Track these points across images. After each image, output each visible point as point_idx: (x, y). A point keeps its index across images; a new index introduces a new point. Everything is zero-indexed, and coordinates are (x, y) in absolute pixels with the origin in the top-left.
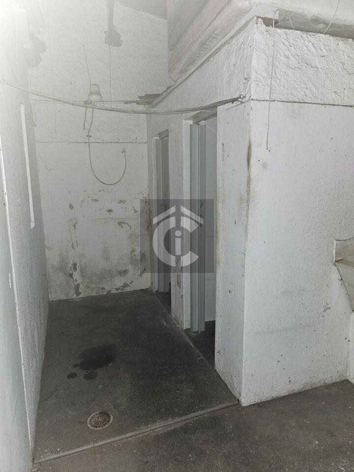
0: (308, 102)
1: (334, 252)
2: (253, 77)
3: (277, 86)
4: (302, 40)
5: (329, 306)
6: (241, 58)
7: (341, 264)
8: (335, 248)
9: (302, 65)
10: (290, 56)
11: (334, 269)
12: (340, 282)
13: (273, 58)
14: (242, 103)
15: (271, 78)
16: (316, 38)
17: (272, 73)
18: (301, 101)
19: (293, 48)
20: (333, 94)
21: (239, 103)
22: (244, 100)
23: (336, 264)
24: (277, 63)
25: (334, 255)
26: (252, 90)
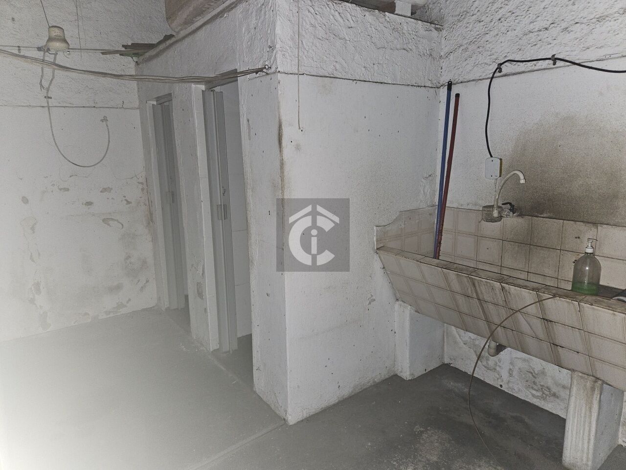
0: (338, 77)
1: (375, 239)
2: (278, 46)
3: (304, 58)
4: (327, 7)
5: (374, 298)
6: (263, 22)
7: (382, 252)
8: (375, 235)
9: (330, 36)
10: (317, 25)
11: (376, 257)
12: (383, 270)
13: (299, 26)
14: (267, 74)
15: (298, 48)
16: (342, 7)
17: (299, 42)
18: (332, 76)
19: (319, 16)
20: (363, 69)
21: (264, 74)
22: (270, 71)
23: (378, 251)
24: (304, 33)
25: (376, 243)
26: (279, 61)
